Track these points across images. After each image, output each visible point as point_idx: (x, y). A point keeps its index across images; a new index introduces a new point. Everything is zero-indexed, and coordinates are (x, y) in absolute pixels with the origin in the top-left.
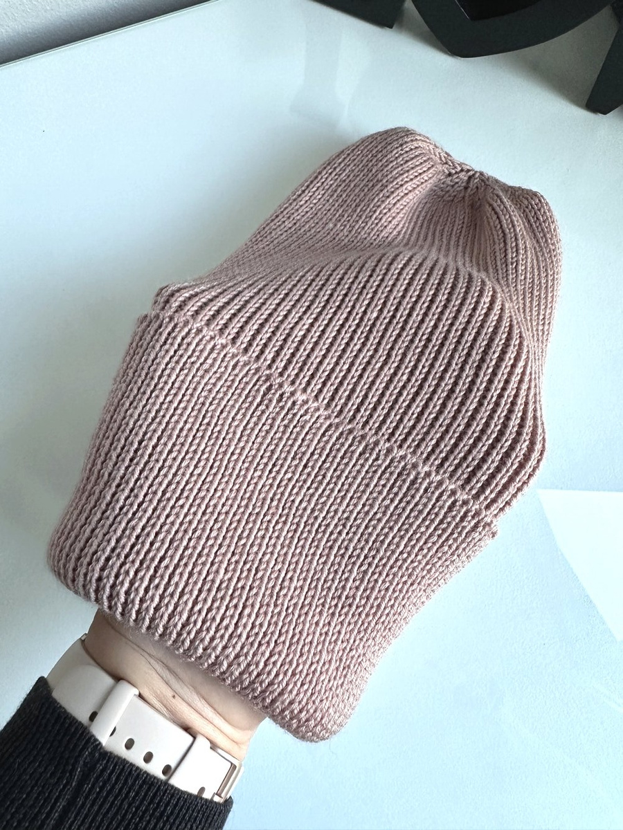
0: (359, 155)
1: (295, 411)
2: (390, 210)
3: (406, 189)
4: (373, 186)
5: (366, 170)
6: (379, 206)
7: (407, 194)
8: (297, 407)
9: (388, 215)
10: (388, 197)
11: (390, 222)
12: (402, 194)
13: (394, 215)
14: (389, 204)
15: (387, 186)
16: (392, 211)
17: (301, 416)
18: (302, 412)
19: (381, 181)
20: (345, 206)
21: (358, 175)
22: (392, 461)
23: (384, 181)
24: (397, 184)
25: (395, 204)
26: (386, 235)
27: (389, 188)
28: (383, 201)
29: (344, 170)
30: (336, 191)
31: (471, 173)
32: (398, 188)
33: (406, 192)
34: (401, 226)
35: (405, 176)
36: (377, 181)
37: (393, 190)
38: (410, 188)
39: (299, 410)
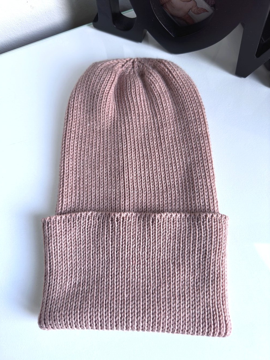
0: (80, 86)
1: (125, 221)
2: (106, 104)
3: (107, 91)
4: (93, 98)
5: (87, 92)
6: (101, 106)
7: (108, 93)
8: (125, 219)
9: (106, 107)
10: (102, 99)
11: (109, 109)
12: (106, 95)
13: (108, 105)
14: (104, 102)
15: (98, 95)
16: (107, 104)
17: (128, 221)
18: (127, 219)
19: (95, 93)
20: (88, 112)
21: (85, 96)
22: (163, 219)
23: (96, 93)
24: (102, 92)
25: (106, 101)
26: (111, 116)
27: (100, 95)
28: (101, 103)
29: (78, 96)
30: (81, 108)
31: (132, 61)
32: (103, 93)
33: (108, 92)
34: (113, 107)
35: (103, 86)
36: (94, 95)
37: (102, 95)
38: (108, 89)
39: (126, 219)
